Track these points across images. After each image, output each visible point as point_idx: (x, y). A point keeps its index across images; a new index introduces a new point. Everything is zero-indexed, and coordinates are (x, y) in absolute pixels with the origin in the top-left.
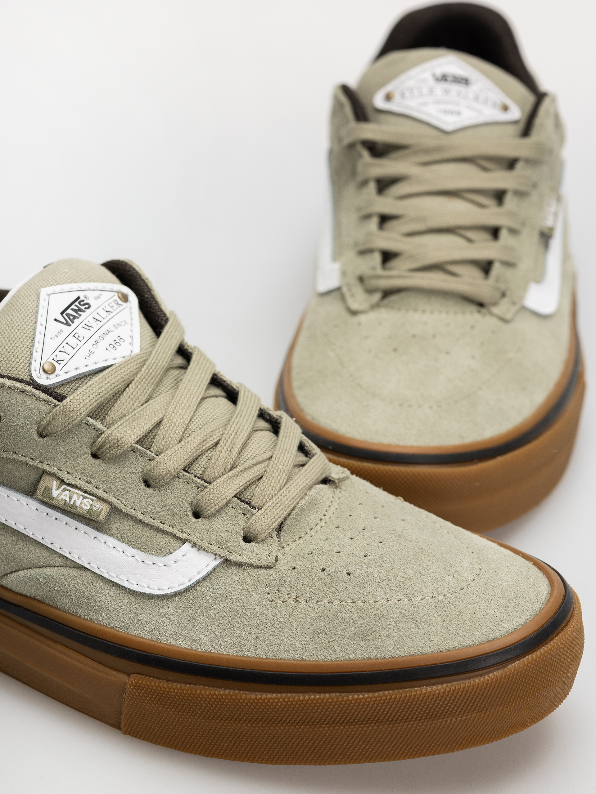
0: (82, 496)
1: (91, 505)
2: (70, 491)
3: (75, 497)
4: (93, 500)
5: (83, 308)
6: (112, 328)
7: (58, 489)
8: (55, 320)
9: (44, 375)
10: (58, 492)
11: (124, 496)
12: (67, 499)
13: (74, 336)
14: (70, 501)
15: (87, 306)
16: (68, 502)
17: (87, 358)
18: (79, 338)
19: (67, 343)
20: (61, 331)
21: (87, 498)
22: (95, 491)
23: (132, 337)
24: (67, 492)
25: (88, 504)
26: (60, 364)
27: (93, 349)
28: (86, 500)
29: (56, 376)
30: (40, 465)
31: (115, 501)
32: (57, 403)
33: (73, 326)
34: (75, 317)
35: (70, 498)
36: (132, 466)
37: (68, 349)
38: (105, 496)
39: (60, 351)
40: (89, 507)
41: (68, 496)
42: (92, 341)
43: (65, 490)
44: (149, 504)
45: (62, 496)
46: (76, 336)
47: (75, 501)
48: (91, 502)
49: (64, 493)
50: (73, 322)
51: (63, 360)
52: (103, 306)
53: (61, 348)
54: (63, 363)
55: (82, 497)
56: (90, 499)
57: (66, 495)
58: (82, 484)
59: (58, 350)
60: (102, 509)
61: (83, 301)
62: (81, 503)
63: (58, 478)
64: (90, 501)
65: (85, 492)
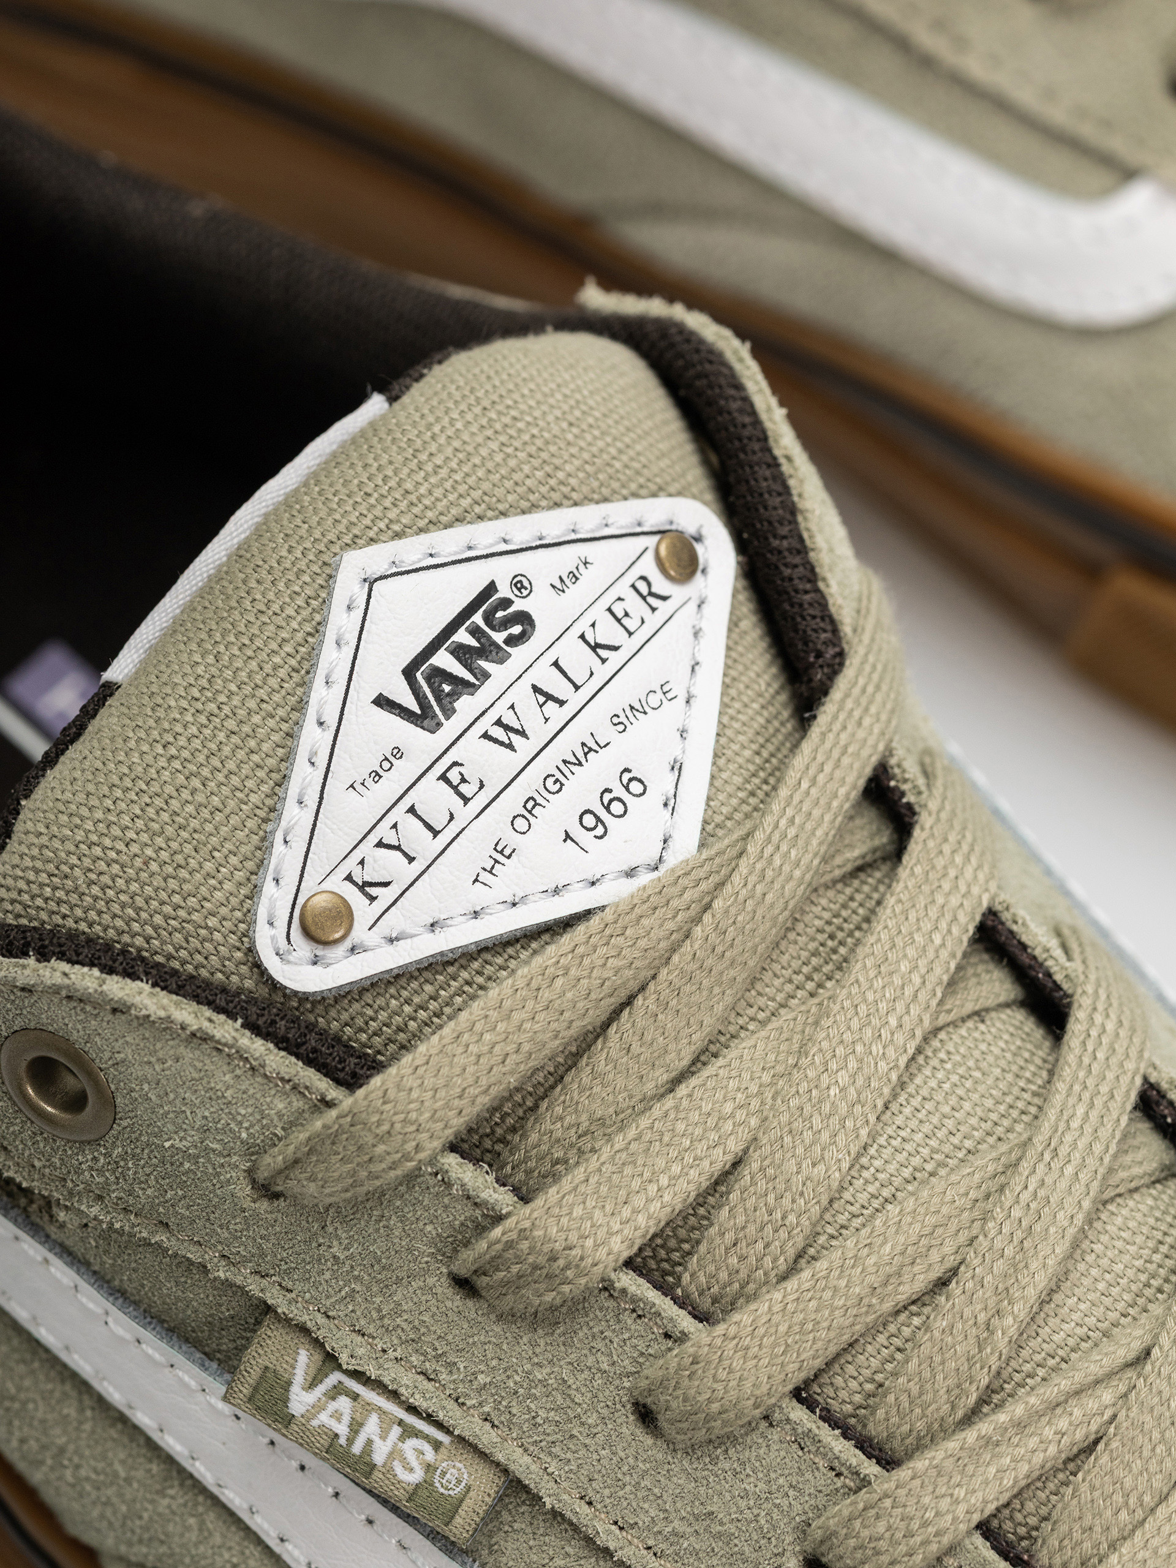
0: (401, 1423)
1: (429, 1468)
2: (355, 1397)
3: (372, 1426)
4: (437, 1445)
5: (499, 637)
6: (607, 733)
7: (311, 1385)
8: (382, 702)
9: (303, 948)
10: (309, 1398)
11: (556, 1450)
12: (342, 1429)
13: (443, 777)
14: (351, 1441)
15: (516, 630)
16: (342, 1441)
17: (485, 877)
18: (463, 788)
19: (412, 810)
20: (398, 753)
21: (417, 1434)
22: (449, 1413)
23: (677, 767)
24: (343, 1403)
25: (414, 1463)
26: (372, 899)
27: (511, 839)
28: (413, 1443)
29: (353, 950)
30: (254, 1286)
31: (522, 1464)
32: (333, 1092)
33: (451, 728)
34: (462, 686)
35: (356, 1427)
36: (599, 1344)
37: (413, 833)
38: (487, 1437)
39: (380, 844)
40: (417, 1476)
41: (346, 1419)
42: (513, 800)
43: (338, 1390)
44: (645, 1499)
45: (324, 1418)
46: (454, 776)
47: (369, 1442)
48: (430, 1455)
49: (332, 1406)
50: (449, 712)
51: (386, 884)
52: (583, 626)
53: (384, 831)
54: (386, 895)
55: (396, 1431)
56: (427, 1438)
57: (337, 1416)
58: (406, 1381)
59: (373, 839)
60: (468, 1488)
61: (506, 603)
62: (391, 1456)
63: (318, 1344)
64: (427, 1448)
65: (412, 1410)
